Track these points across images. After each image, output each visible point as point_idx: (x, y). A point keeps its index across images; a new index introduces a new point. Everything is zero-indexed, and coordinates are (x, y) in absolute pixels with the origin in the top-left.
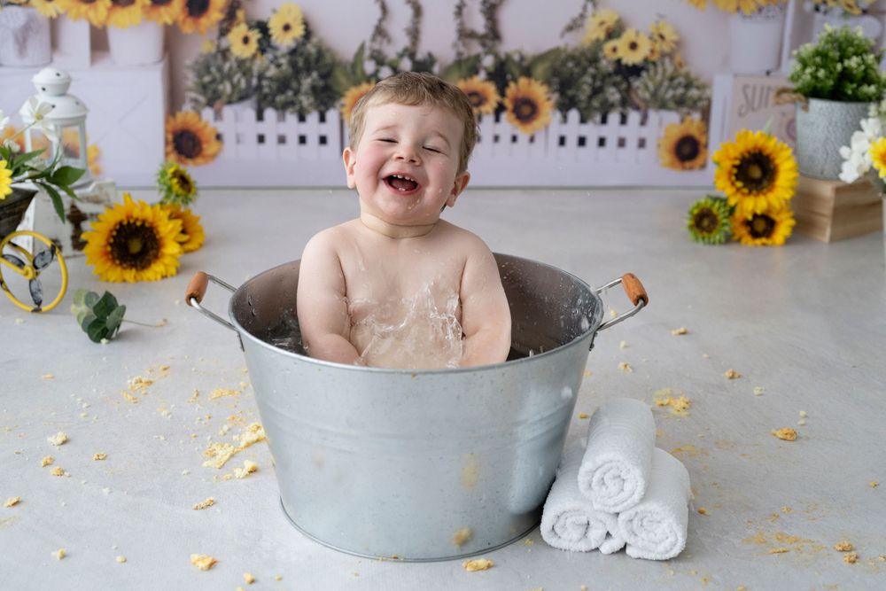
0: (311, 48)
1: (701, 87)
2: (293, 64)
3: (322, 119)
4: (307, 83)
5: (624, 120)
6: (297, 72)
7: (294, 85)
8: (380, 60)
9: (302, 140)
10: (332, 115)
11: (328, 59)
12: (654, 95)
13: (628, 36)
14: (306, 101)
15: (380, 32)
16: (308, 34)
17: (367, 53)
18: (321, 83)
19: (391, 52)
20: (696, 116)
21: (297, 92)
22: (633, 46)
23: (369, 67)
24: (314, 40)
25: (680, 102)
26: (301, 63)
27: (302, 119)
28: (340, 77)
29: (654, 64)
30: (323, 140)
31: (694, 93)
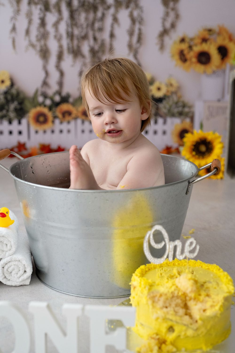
0: (14, 91)
1: (190, 107)
2: (6, 98)
3: (20, 123)
4: (12, 106)
5: (156, 122)
6: (8, 102)
7: (6, 107)
8: (45, 96)
9: (11, 133)
10: (24, 121)
11: (21, 96)
12: (169, 111)
13: (156, 84)
14: (12, 115)
15: (45, 83)
16: (12, 84)
17: (39, 93)
18: (18, 107)
19: (50, 92)
20: (188, 120)
21: (8, 111)
22: (159, 89)
23: (41, 99)
24: (15, 87)
25: (181, 114)
26: (9, 97)
27: (10, 122)
28: (27, 104)
29: (168, 97)
30: (20, 133)
31: (186, 110)
